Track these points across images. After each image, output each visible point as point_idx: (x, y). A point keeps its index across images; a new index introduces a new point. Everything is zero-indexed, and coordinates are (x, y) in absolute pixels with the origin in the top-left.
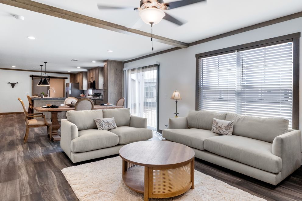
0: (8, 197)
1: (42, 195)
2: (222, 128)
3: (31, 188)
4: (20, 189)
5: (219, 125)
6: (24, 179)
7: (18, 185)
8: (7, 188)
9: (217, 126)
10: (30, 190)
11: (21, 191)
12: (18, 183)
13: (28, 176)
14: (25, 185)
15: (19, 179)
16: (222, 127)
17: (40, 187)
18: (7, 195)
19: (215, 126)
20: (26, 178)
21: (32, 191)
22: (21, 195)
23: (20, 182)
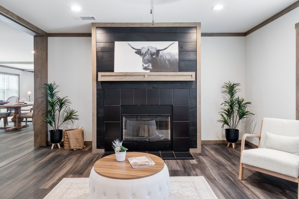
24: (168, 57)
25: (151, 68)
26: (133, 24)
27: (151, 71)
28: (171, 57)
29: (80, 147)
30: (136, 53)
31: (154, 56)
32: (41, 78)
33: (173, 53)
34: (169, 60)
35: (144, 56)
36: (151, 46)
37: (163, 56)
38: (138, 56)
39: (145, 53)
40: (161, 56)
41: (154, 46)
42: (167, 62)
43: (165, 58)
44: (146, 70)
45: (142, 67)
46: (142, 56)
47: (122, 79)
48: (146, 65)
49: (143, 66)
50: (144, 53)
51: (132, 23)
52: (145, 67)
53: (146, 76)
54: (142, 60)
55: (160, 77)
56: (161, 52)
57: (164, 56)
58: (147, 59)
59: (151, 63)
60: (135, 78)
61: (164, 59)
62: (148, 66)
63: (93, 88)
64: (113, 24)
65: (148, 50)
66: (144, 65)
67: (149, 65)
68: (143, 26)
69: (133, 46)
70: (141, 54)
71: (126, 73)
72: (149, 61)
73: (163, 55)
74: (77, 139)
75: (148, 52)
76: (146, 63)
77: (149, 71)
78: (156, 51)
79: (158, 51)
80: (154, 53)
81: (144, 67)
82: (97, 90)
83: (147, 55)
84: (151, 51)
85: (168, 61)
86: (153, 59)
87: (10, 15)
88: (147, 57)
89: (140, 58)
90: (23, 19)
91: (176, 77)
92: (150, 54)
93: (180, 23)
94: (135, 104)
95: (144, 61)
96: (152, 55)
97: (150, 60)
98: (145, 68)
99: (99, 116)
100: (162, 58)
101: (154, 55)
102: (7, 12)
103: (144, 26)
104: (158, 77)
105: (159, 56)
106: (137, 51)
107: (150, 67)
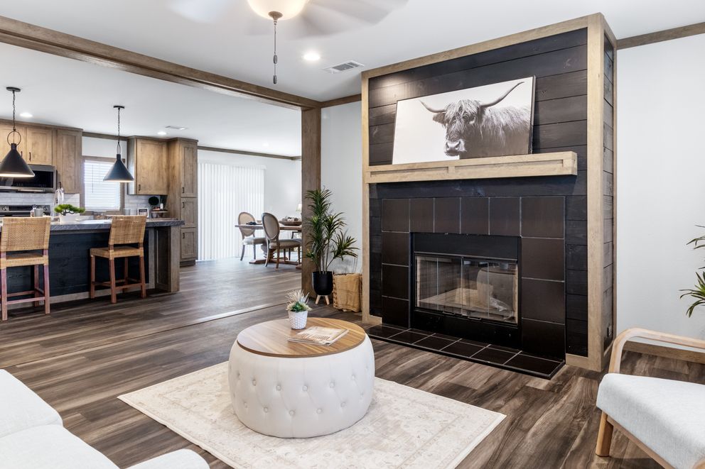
24: (504, 120)
25: (464, 149)
26: (432, 57)
27: (463, 156)
28: (512, 118)
29: (353, 307)
30: (435, 119)
31: (472, 122)
32: (310, 181)
33: (517, 108)
34: (505, 128)
35: (451, 125)
36: (465, 98)
37: (492, 119)
38: (439, 125)
39: (454, 118)
40: (488, 120)
41: (472, 99)
42: (501, 133)
43: (495, 123)
44: (451, 155)
45: (445, 150)
46: (447, 125)
47: (405, 177)
48: (452, 145)
49: (448, 147)
50: (452, 116)
51: (430, 56)
52: (451, 148)
53: (452, 169)
54: (446, 135)
55: (483, 169)
56: (487, 111)
57: (495, 119)
58: (457, 131)
59: (464, 139)
60: (429, 175)
61: (494, 126)
62: (457, 146)
63: (364, 196)
64: (396, 67)
65: (461, 109)
66: (450, 145)
67: (460, 143)
68: (452, 57)
69: (430, 106)
70: (445, 120)
71: (411, 165)
72: (460, 135)
73: (494, 116)
74: (348, 291)
75: (459, 115)
76: (452, 140)
77: (457, 157)
78: (478, 109)
79: (482, 109)
80: (472, 114)
81: (448, 149)
82: (371, 200)
83: (458, 122)
84: (465, 112)
85: (503, 128)
86: (470, 128)
87: (243, 89)
88: (458, 125)
89: (441, 130)
90: (268, 89)
91: (519, 167)
92: (463, 117)
93: (541, 28)
94: (437, 232)
95: (450, 137)
96: (467, 119)
97: (463, 131)
98: (452, 152)
99: (374, 251)
100: (490, 125)
101: (472, 120)
102: (238, 85)
103: (455, 56)
104: (478, 170)
105: (484, 120)
106: (438, 116)
107: (462, 149)
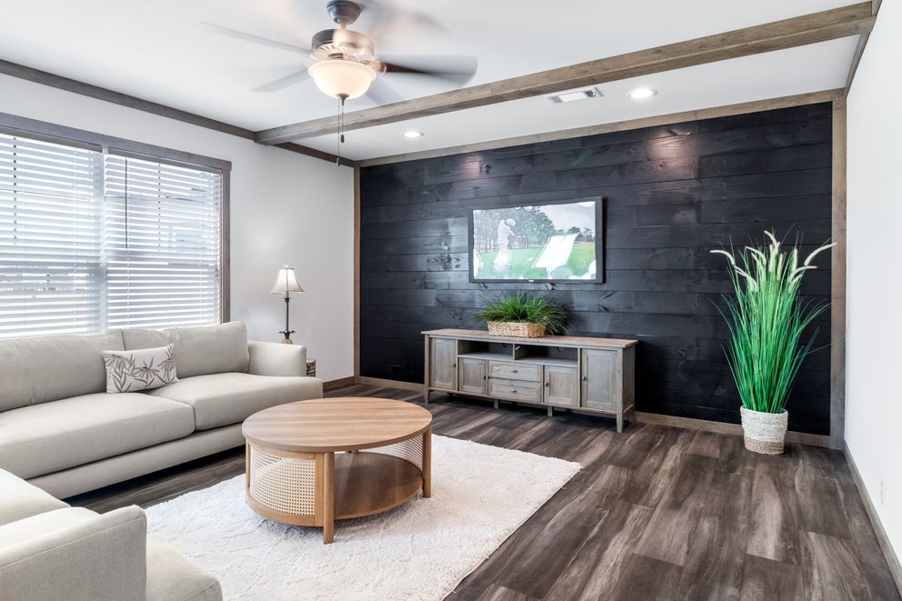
0: (675, 521)
1: (621, 493)
2: (154, 371)
3: (628, 514)
4: (646, 525)
5: (139, 364)
6: (623, 544)
7: (644, 536)
8: (672, 541)
9: (135, 371)
10: (631, 512)
11: (649, 519)
12: (640, 543)
13: (606, 548)
14: (632, 527)
15: (633, 554)
16: (154, 367)
17: (610, 508)
18: (677, 525)
19: (125, 370)
20: (617, 545)
21: (630, 508)
22: (653, 512)
23: (635, 544)
